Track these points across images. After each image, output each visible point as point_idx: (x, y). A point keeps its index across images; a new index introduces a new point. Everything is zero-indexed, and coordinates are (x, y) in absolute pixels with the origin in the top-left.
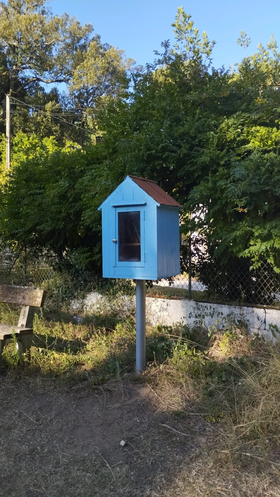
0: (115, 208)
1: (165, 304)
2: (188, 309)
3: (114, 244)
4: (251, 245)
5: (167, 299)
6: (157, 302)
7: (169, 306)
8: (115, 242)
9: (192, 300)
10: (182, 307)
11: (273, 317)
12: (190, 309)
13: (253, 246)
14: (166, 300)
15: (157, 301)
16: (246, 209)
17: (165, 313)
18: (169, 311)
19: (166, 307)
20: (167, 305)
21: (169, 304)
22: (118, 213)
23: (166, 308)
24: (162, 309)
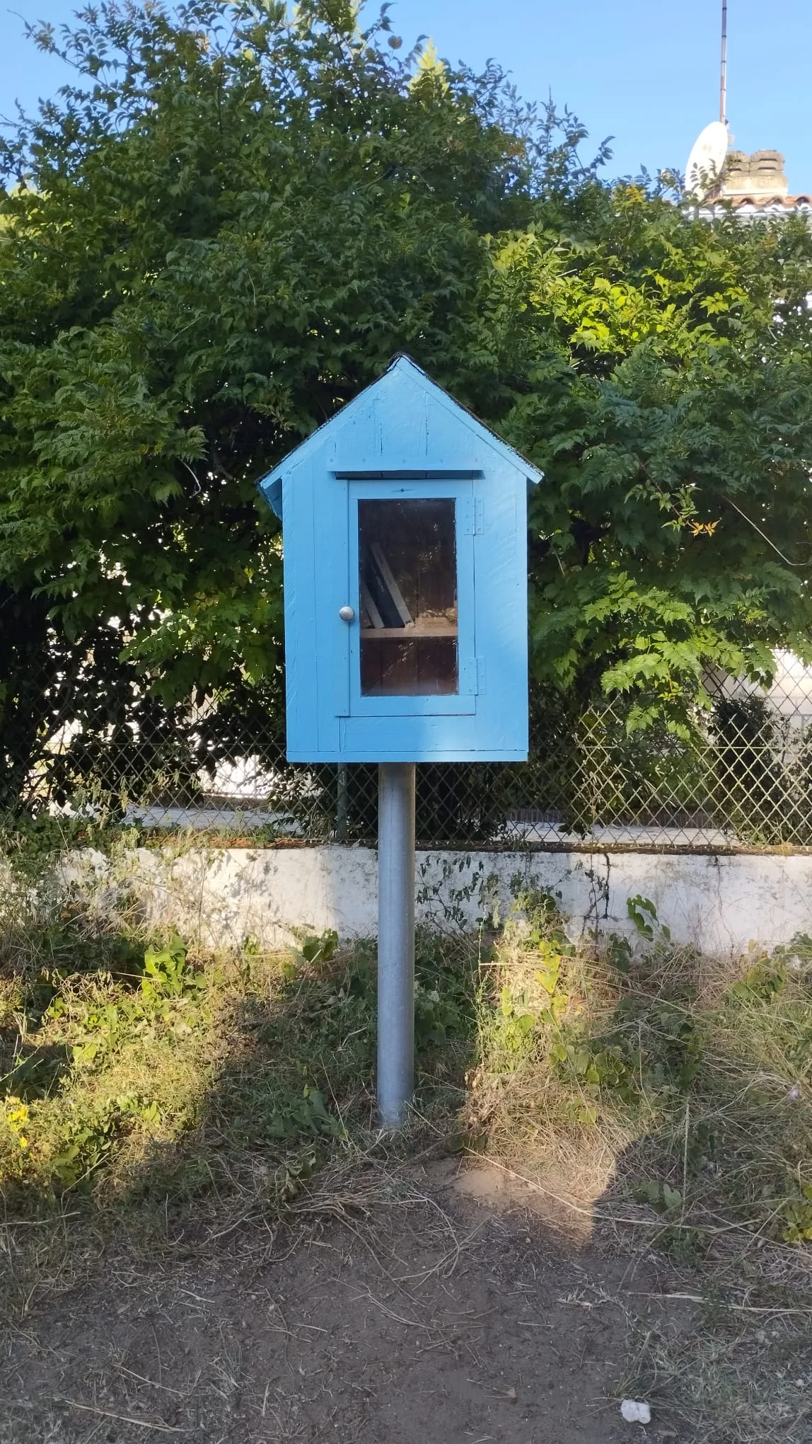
0: (345, 482)
1: (259, 866)
2: (344, 874)
3: (344, 627)
4: (638, 652)
5: (265, 847)
6: (224, 865)
7: (272, 872)
8: (348, 620)
9: (356, 844)
10: (325, 873)
11: (630, 877)
12: (353, 874)
13: (644, 652)
14: (260, 851)
15: (225, 859)
16: (714, 524)
17: (258, 900)
18: (272, 891)
19: (262, 876)
20: (267, 870)
21: (271, 867)
22: (360, 501)
23: (262, 882)
24: (245, 884)
